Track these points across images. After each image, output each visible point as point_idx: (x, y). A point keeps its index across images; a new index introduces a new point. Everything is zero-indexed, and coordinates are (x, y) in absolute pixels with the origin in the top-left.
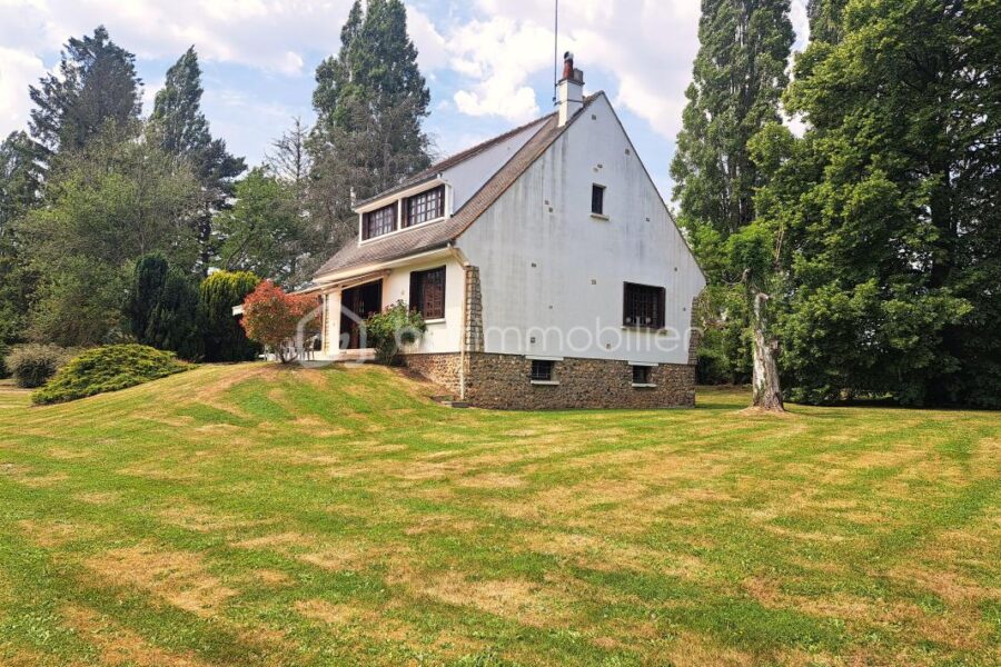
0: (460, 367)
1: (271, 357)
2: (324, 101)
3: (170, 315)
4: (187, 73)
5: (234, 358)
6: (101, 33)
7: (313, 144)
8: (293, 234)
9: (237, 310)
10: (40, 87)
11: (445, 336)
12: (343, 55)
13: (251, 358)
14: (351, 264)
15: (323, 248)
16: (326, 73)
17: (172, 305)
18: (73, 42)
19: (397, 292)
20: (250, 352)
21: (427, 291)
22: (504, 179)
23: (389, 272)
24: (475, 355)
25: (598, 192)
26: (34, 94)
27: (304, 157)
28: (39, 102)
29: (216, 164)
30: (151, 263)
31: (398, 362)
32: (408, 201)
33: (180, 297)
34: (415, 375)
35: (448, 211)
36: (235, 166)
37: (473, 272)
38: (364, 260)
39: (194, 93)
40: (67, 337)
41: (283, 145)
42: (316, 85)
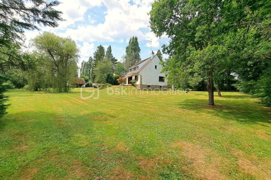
0: (140, 86)
1: (121, 85)
2: (127, 52)
3: (110, 80)
4: (110, 48)
5: (117, 85)
6: (101, 46)
7: (126, 57)
8: (123, 70)
9: (117, 80)
10: (94, 53)
11: (138, 83)
12: (129, 45)
13: (119, 85)
14: (129, 74)
15: (126, 72)
16: (127, 48)
17: (111, 79)
18: (98, 47)
19: (134, 78)
20: (118, 84)
21: (136, 78)
22: (144, 66)
23: (133, 75)
24: (141, 85)
25: (156, 66)
26: (94, 54)
27: (125, 59)
28: (95, 54)
29: (114, 60)
30: (108, 74)
31: (134, 85)
32: (135, 68)
33: (111, 78)
34: (135, 87)
35: (139, 69)
36: (116, 60)
37: (141, 76)
38: (130, 74)
39: (111, 51)
40: (99, 82)
41: (122, 57)
42: (126, 50)
